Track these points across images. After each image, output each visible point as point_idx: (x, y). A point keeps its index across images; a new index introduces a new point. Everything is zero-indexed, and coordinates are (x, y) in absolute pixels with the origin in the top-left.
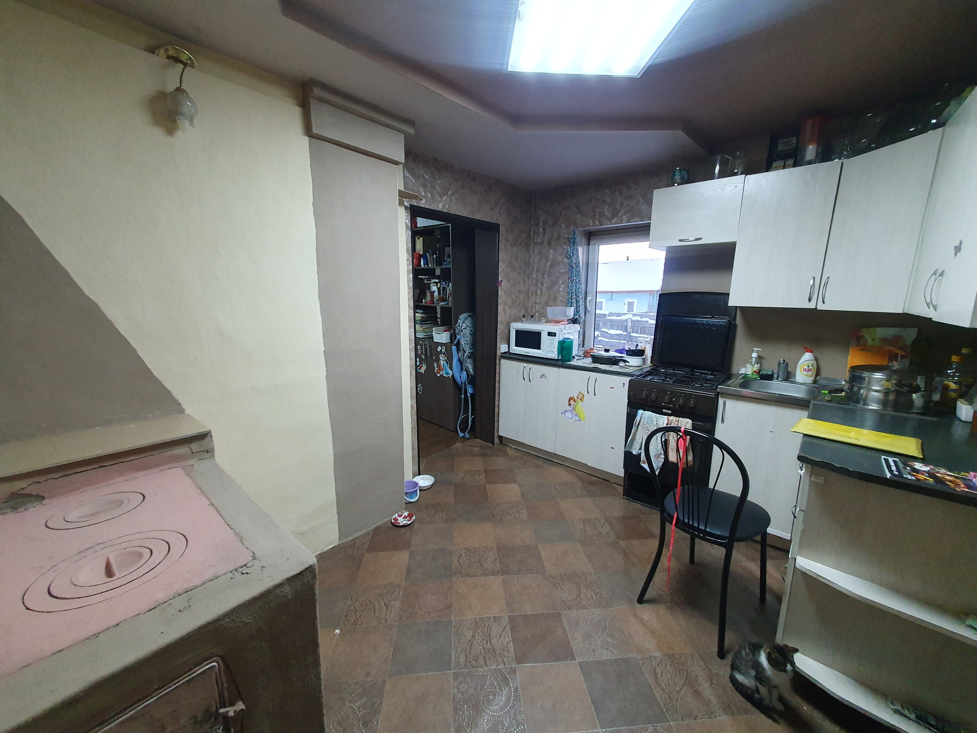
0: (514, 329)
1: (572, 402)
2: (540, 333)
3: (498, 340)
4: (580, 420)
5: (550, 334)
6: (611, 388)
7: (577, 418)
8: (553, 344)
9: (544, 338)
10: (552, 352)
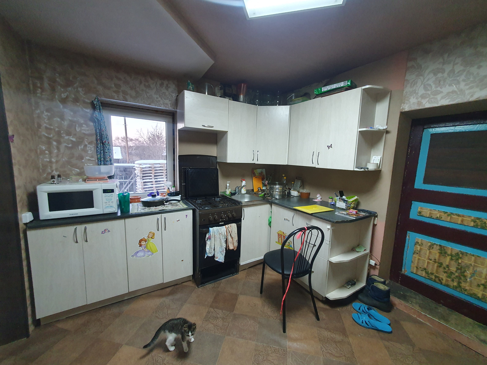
0: (45, 192)
1: (143, 243)
2: (92, 192)
3: (19, 210)
4: (153, 254)
5: (105, 191)
6: (177, 221)
7: (149, 253)
8: (111, 200)
9: (98, 197)
10: (111, 206)
